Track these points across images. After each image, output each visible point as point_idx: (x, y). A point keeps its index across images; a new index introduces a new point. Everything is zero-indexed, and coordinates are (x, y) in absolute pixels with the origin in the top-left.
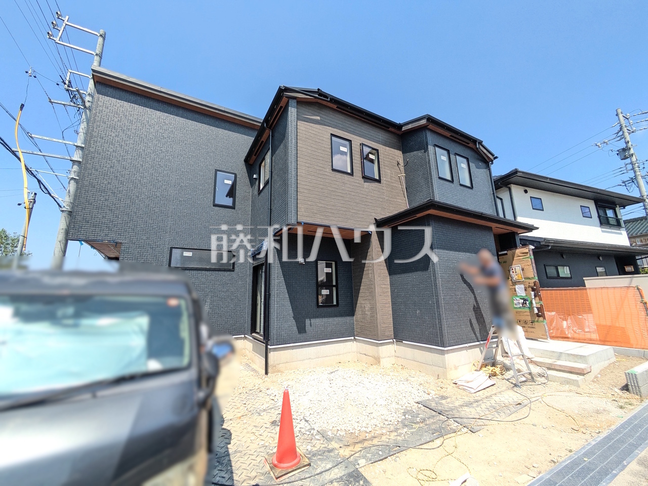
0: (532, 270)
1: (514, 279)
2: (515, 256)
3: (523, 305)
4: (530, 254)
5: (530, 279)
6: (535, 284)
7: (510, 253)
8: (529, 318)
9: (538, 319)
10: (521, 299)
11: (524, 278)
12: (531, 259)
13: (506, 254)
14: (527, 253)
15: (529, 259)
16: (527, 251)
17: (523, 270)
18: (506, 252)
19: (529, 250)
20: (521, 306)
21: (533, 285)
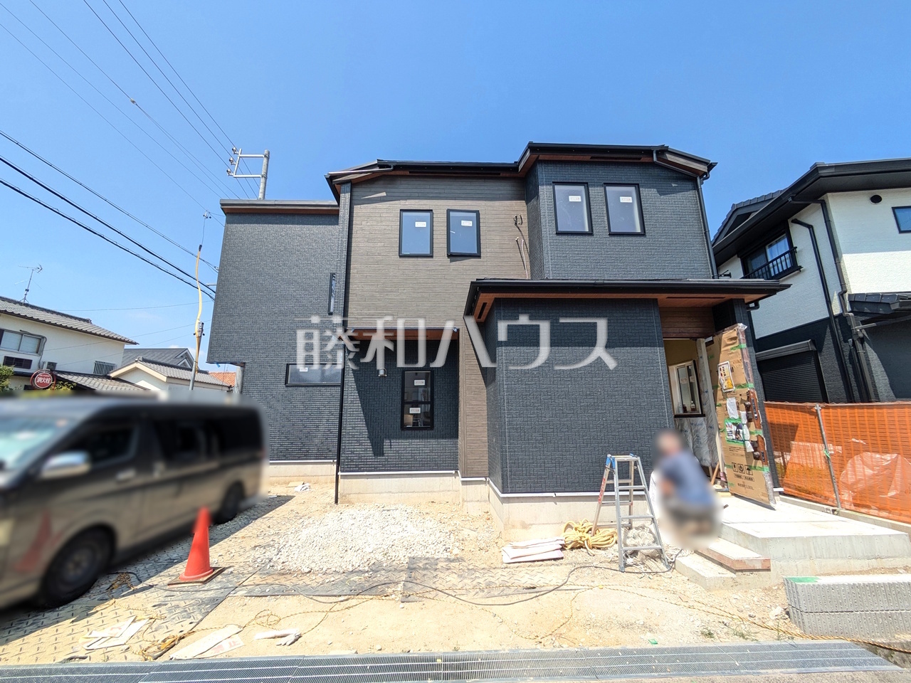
0: (743, 371)
1: (725, 388)
2: (723, 345)
3: (736, 435)
4: (739, 340)
5: (743, 387)
6: (748, 397)
7: (716, 338)
8: (743, 461)
9: (756, 464)
10: (733, 424)
11: (736, 386)
12: (741, 349)
13: (712, 342)
14: (735, 338)
15: (739, 350)
16: (734, 334)
17: (732, 370)
18: (710, 339)
19: (738, 334)
20: (734, 437)
21: (745, 398)
